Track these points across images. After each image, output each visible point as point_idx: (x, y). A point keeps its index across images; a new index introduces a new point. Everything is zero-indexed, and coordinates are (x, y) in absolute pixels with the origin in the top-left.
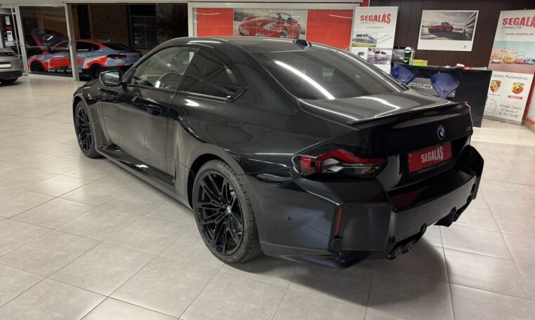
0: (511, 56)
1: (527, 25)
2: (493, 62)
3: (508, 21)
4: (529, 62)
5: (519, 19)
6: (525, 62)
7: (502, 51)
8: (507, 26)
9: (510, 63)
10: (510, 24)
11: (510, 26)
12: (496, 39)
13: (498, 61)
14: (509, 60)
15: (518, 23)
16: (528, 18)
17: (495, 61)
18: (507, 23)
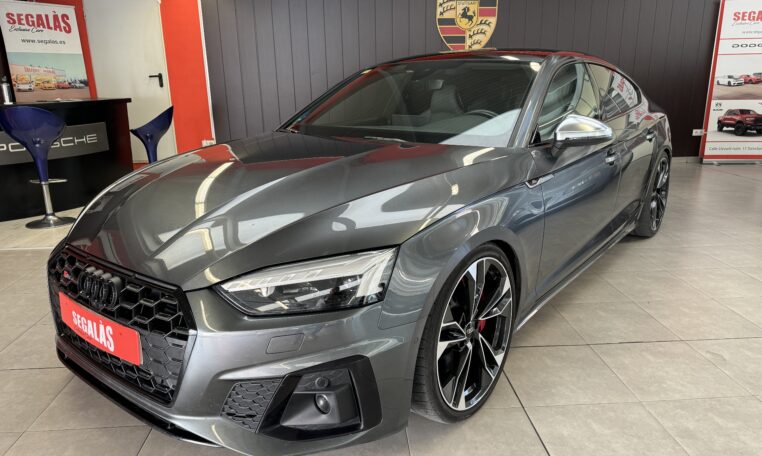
0: (47, 78)
1: (51, 28)
2: (19, 90)
3: (15, 18)
4: (78, 85)
5: (32, 17)
6: (71, 86)
7: (27, 70)
8: (17, 26)
9: (50, 89)
10: (20, 23)
11: (22, 27)
12: (8, 50)
13: (27, 87)
14: (47, 85)
15: (33, 22)
16: (47, 16)
17: (22, 87)
18: (14, 22)
